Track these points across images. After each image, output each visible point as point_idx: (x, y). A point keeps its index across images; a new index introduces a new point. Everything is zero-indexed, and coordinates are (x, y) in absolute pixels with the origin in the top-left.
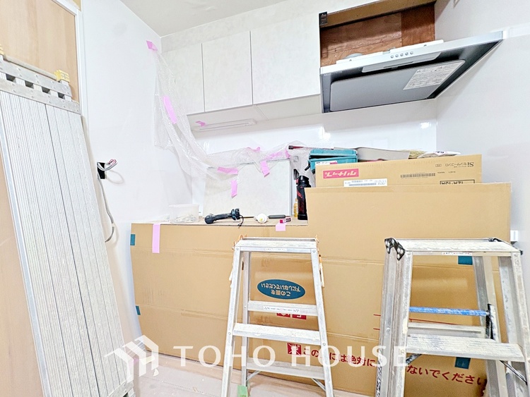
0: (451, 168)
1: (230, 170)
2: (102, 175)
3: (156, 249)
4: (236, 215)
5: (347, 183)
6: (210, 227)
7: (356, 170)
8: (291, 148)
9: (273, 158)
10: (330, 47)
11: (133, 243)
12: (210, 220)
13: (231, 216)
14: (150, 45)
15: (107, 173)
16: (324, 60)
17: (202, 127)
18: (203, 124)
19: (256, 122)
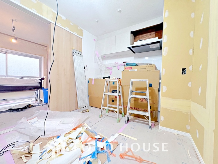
0: (149, 67)
1: (110, 68)
2: (84, 68)
3: (93, 84)
4: (109, 77)
5: (130, 70)
6: (104, 79)
7: (132, 68)
8: (123, 63)
9: (121, 65)
10: (137, 37)
11: (89, 82)
12: (104, 78)
13: (108, 77)
14: (94, 40)
15: (85, 68)
16: (135, 40)
17: (104, 58)
18: (105, 57)
19: (118, 56)
